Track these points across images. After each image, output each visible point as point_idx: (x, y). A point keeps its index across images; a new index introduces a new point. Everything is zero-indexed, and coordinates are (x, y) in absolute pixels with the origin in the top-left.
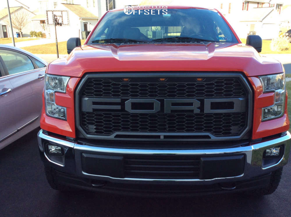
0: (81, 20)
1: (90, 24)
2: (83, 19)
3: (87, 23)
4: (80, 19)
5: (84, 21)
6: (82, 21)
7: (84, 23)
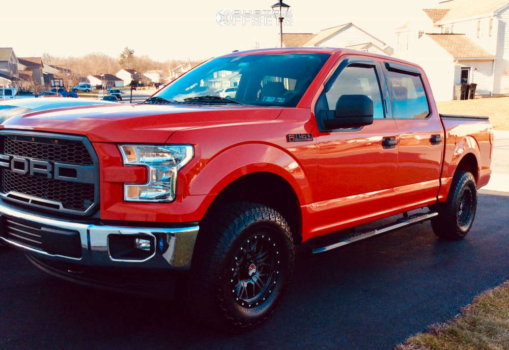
0: (456, 64)
1: (476, 69)
2: (460, 61)
3: (470, 68)
4: (455, 61)
5: (463, 64)
6: (459, 65)
7: (462, 68)
